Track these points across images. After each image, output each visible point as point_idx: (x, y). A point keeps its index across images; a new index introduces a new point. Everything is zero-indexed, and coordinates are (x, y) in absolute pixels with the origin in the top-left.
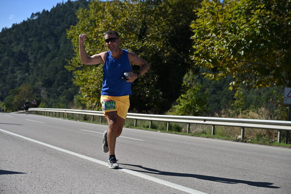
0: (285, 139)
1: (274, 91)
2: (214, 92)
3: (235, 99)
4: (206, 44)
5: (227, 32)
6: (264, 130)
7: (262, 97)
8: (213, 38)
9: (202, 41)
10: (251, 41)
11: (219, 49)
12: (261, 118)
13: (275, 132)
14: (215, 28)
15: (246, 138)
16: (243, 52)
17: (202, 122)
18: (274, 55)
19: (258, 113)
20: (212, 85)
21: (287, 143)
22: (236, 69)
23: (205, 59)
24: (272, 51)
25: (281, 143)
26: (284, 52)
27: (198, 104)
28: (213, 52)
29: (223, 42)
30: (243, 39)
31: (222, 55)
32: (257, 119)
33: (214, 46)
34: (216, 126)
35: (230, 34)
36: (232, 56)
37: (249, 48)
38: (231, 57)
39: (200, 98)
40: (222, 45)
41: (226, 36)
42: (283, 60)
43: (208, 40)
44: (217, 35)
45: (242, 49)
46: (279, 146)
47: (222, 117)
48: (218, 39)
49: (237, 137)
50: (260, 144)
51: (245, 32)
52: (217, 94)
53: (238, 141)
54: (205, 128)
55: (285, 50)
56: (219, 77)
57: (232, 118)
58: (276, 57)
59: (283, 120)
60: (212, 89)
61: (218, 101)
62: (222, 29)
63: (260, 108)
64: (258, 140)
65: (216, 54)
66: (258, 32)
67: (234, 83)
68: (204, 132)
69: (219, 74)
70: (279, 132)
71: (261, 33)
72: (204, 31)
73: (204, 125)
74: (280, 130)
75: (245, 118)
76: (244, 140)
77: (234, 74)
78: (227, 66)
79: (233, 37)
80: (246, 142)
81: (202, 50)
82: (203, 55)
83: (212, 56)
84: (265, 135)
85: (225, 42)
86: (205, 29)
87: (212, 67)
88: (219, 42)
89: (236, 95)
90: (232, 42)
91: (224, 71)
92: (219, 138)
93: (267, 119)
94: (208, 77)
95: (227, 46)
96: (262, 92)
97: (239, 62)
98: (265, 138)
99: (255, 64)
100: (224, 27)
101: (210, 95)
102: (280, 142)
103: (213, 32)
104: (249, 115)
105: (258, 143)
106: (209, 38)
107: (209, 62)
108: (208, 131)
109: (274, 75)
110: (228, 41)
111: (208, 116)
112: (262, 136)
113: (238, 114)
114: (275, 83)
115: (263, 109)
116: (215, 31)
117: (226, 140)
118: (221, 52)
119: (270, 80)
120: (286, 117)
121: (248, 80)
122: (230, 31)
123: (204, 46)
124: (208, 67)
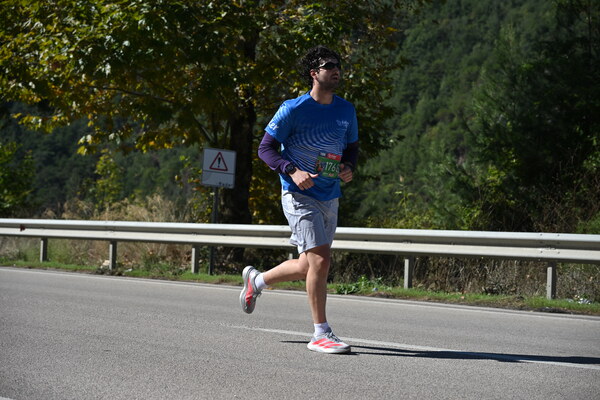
0: (208, 263)
1: (182, 158)
2: (49, 161)
3: (97, 177)
4: (22, 45)
5: (70, 19)
6: (162, 245)
7: (161, 171)
8: (37, 31)
9: (9, 37)
10: (126, 43)
11: (51, 58)
12: (156, 219)
13: (186, 248)
14: (41, 9)
15: (120, 265)
16: (108, 67)
17: (17, 231)
18: (180, 74)
19: (146, 207)
20: (45, 144)
21: (211, 274)
22: (94, 106)
23: (18, 81)
24: (174, 66)
25: (200, 275)
26: (202, 70)
27: (9, 189)
28: (37, 64)
29: (60, 42)
30: (108, 37)
31: (58, 73)
32: (144, 220)
33: (40, 50)
34: (49, 241)
35: (77, 23)
36: (83, 76)
37: (122, 57)
38: (81, 77)
39: (15, 174)
40: (59, 48)
41: (67, 29)
42: (199, 86)
43: (25, 36)
44: (45, 25)
45: (107, 61)
46: (194, 280)
47: (64, 219)
48: (48, 35)
49: (100, 264)
50: (153, 278)
51: (113, 20)
52: (56, 165)
53: (102, 272)
54: (26, 246)
55: (203, 66)
56: (54, 123)
57: (87, 219)
58: (185, 81)
59: (204, 222)
60: (45, 153)
61: (60, 182)
62: (57, 12)
63: (153, 197)
64: (148, 268)
65: (46, 70)
66: (142, 22)
67: (89, 137)
68: (22, 256)
69: (55, 118)
70: (194, 250)
71: (148, 24)
72: (15, 13)
73: (22, 239)
74: (196, 245)
75: (117, 220)
76: (117, 270)
77: (90, 117)
78: (72, 99)
79: (83, 30)
80: (120, 275)
81: (10, 59)
82: (14, 70)
83: (36, 75)
84: (163, 258)
85: (66, 41)
86: (17, 8)
87: (37, 99)
88: (50, 42)
89: (100, 166)
90: (83, 44)
91: (67, 110)
92: (57, 268)
93: (169, 221)
94: (29, 123)
95: (73, 52)
96: (160, 160)
97: (100, 89)
98: (165, 264)
99: (138, 95)
100: (63, 5)
101: (40, 168)
102: (196, 271)
103: (36, 16)
104: (126, 214)
105: (147, 276)
106: (26, 30)
107: (29, 88)
108: (31, 253)
109: (180, 120)
110: (72, 40)
111: (31, 217)
112: (157, 260)
113: (102, 209)
114: (184, 138)
115: (158, 199)
116: (42, 15)
117: (75, 271)
118: (57, 64)
119: (173, 131)
120: (209, 215)
121: (122, 130)
122: (77, 17)
123: (15, 50)
124: (27, 100)
